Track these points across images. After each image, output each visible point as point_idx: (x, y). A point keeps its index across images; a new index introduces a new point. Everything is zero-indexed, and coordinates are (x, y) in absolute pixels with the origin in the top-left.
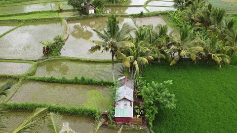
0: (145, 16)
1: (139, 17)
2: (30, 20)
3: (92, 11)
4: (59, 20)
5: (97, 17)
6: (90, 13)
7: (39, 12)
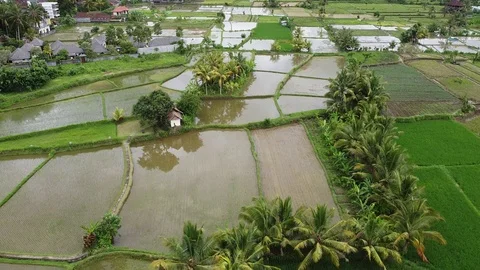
0: (274, 126)
1: (262, 128)
2: (64, 147)
3: (175, 123)
4: (117, 143)
5: (186, 131)
6: (172, 125)
7: (82, 125)
